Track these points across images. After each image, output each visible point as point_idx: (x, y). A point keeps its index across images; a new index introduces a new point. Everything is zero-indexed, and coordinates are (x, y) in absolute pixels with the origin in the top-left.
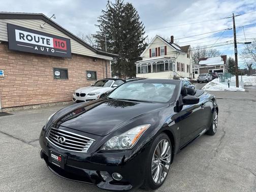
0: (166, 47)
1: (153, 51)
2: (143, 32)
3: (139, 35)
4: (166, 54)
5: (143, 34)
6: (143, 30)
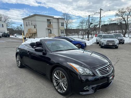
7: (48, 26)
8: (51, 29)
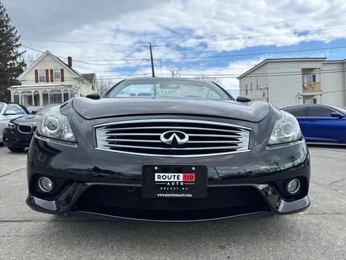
0: (62, 70)
1: (42, 74)
2: (18, 43)
3: (10, 46)
4: (63, 80)
5: (17, 46)
6: (17, 40)
7: (305, 89)
8: (315, 97)
